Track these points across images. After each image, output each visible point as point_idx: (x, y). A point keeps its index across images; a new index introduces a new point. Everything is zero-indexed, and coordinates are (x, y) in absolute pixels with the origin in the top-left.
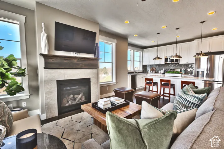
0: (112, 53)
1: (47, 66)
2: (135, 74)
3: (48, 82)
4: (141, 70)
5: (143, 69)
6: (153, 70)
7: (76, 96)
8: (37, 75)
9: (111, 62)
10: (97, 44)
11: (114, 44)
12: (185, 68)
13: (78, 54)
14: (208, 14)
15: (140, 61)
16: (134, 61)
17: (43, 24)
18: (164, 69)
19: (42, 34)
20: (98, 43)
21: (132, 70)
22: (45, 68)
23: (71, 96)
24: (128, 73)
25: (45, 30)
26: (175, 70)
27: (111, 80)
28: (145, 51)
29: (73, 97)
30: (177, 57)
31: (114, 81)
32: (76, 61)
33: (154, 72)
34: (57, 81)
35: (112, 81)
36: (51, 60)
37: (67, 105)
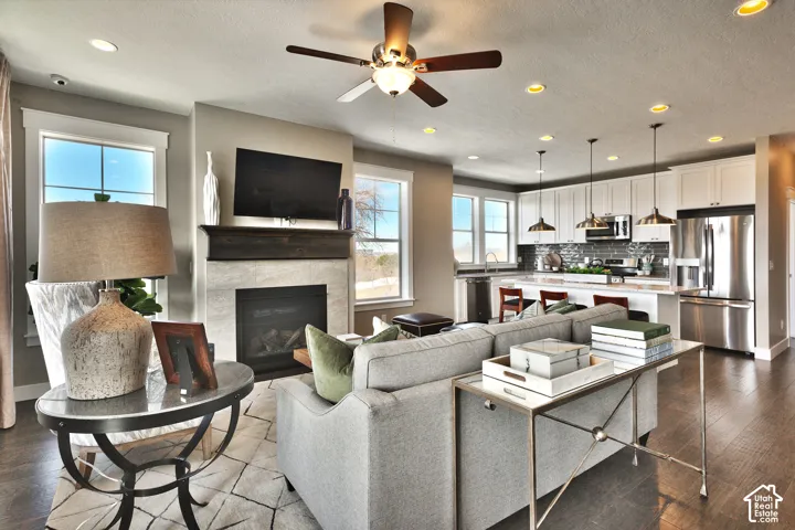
0: (400, 212)
1: (215, 255)
2: (486, 275)
3: (216, 292)
4: (513, 260)
5: (520, 260)
6: (552, 263)
7: (286, 333)
8: (189, 276)
9: (397, 237)
10: (346, 192)
11: (405, 186)
12: (653, 257)
13: (293, 221)
14: (652, 110)
15: (508, 233)
16: (483, 231)
17: (209, 154)
18: (587, 260)
19: (207, 179)
20: (347, 190)
21: (477, 262)
22: (209, 259)
23: (273, 332)
24: (460, 272)
25: (212, 168)
26: (621, 262)
27: (398, 294)
28: (524, 198)
29: (278, 336)
30: (593, 226)
31: (407, 296)
32: (286, 240)
33: (555, 269)
34: (237, 290)
35: (401, 296)
36: (224, 240)
37: (261, 354)
